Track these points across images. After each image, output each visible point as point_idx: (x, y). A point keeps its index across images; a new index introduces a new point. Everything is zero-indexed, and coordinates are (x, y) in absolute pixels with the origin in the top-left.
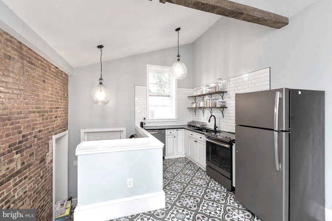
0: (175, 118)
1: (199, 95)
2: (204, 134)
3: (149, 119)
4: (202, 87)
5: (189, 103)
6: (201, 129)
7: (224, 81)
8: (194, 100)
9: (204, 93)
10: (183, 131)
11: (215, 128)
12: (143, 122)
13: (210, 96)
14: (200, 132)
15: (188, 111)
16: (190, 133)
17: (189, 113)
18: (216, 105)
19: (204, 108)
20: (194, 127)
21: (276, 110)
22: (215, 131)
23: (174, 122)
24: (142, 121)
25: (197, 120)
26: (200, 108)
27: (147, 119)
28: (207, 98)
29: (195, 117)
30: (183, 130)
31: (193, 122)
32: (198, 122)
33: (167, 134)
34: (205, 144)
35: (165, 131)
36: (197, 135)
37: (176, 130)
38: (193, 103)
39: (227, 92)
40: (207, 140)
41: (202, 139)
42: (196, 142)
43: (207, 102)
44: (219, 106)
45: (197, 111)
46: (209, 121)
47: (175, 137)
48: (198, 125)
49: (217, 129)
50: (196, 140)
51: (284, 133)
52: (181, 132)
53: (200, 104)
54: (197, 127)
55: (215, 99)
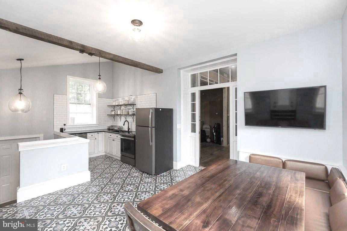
0: (96, 123)
1: (118, 105)
2: (119, 134)
3: (70, 125)
4: (119, 99)
5: (109, 111)
6: (118, 131)
7: (133, 97)
8: (113, 109)
9: (121, 104)
10: (104, 134)
11: (128, 130)
12: (63, 128)
13: (125, 106)
14: (117, 133)
15: (107, 117)
16: (110, 134)
17: (109, 119)
18: (129, 113)
19: (121, 115)
20: (113, 130)
21: (150, 117)
22: (128, 132)
23: (95, 127)
24: (61, 127)
25: (115, 125)
26: (117, 115)
27: (68, 125)
28: (123, 108)
29: (114, 122)
30: (104, 132)
31: (112, 126)
32: (116, 126)
33: (89, 137)
34: (120, 141)
35: (87, 135)
36: (114, 136)
37: (97, 133)
38: (113, 111)
39: (136, 105)
40: (122, 137)
41: (118, 138)
42: (114, 140)
43: (122, 110)
44: (131, 114)
45: (115, 117)
46: (124, 125)
47: (96, 139)
48: (116, 129)
49: (130, 130)
50: (113, 139)
51: (153, 128)
52: (101, 134)
53: (117, 111)
54: (115, 130)
55: (128, 109)
